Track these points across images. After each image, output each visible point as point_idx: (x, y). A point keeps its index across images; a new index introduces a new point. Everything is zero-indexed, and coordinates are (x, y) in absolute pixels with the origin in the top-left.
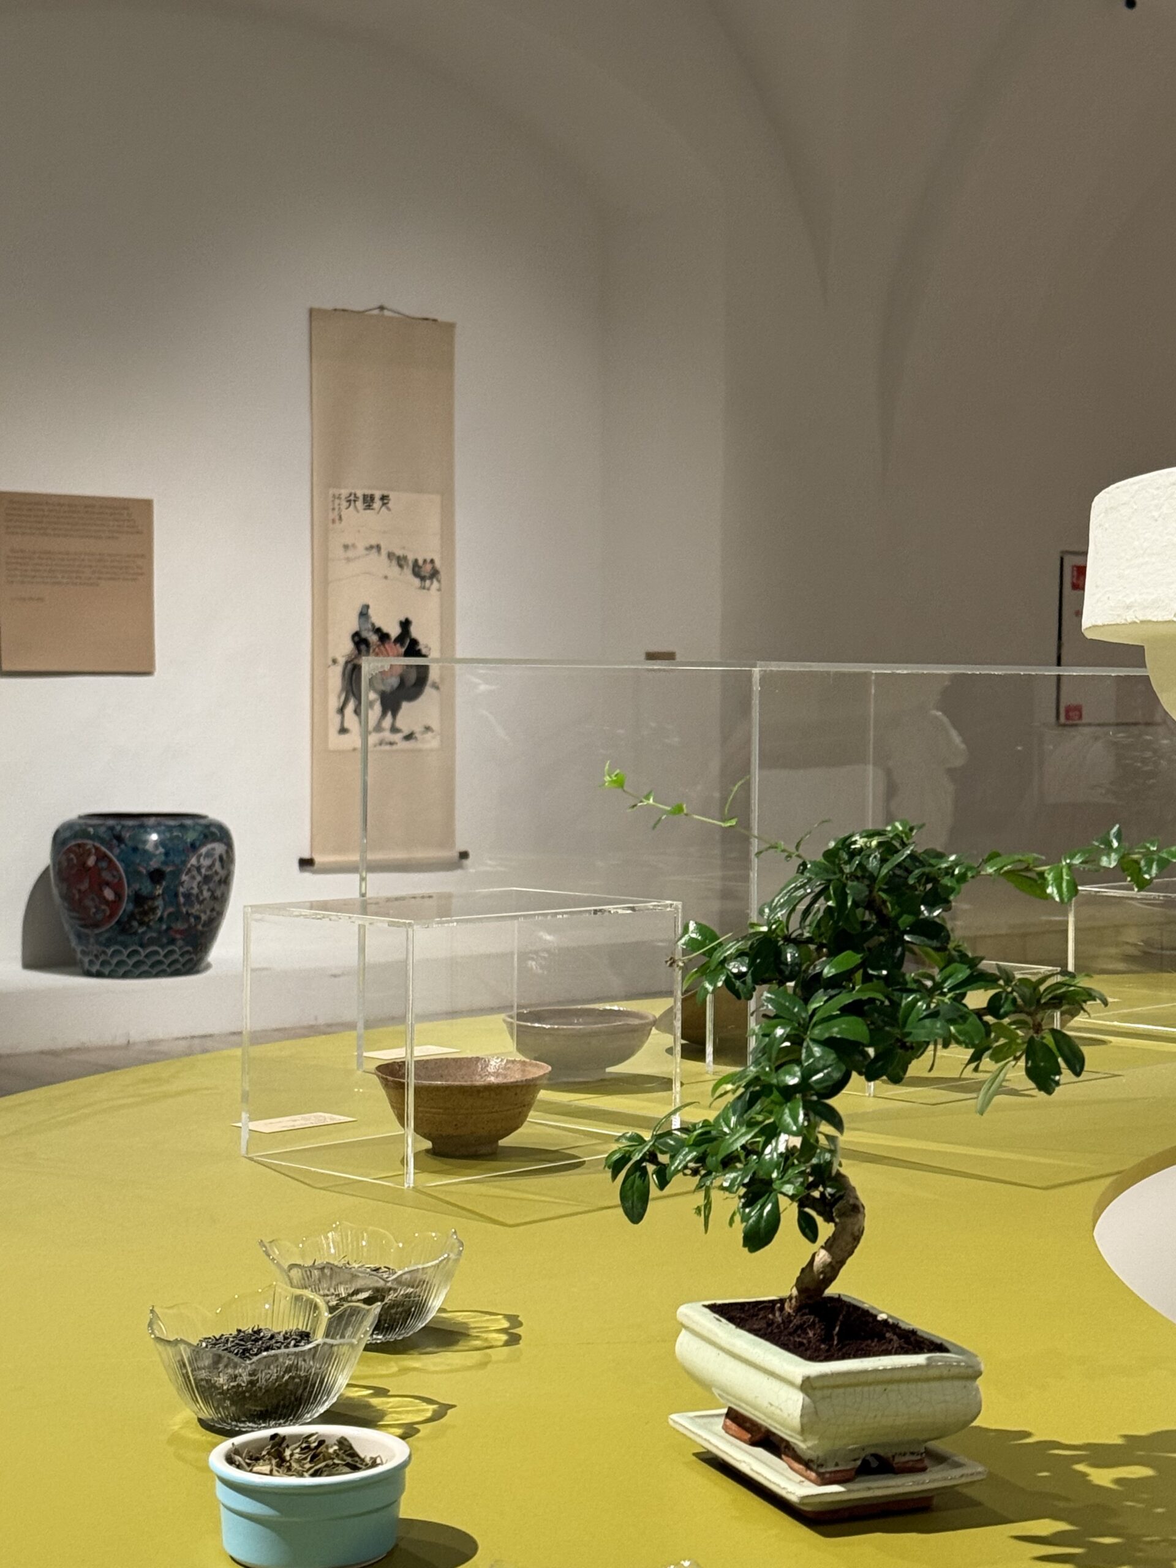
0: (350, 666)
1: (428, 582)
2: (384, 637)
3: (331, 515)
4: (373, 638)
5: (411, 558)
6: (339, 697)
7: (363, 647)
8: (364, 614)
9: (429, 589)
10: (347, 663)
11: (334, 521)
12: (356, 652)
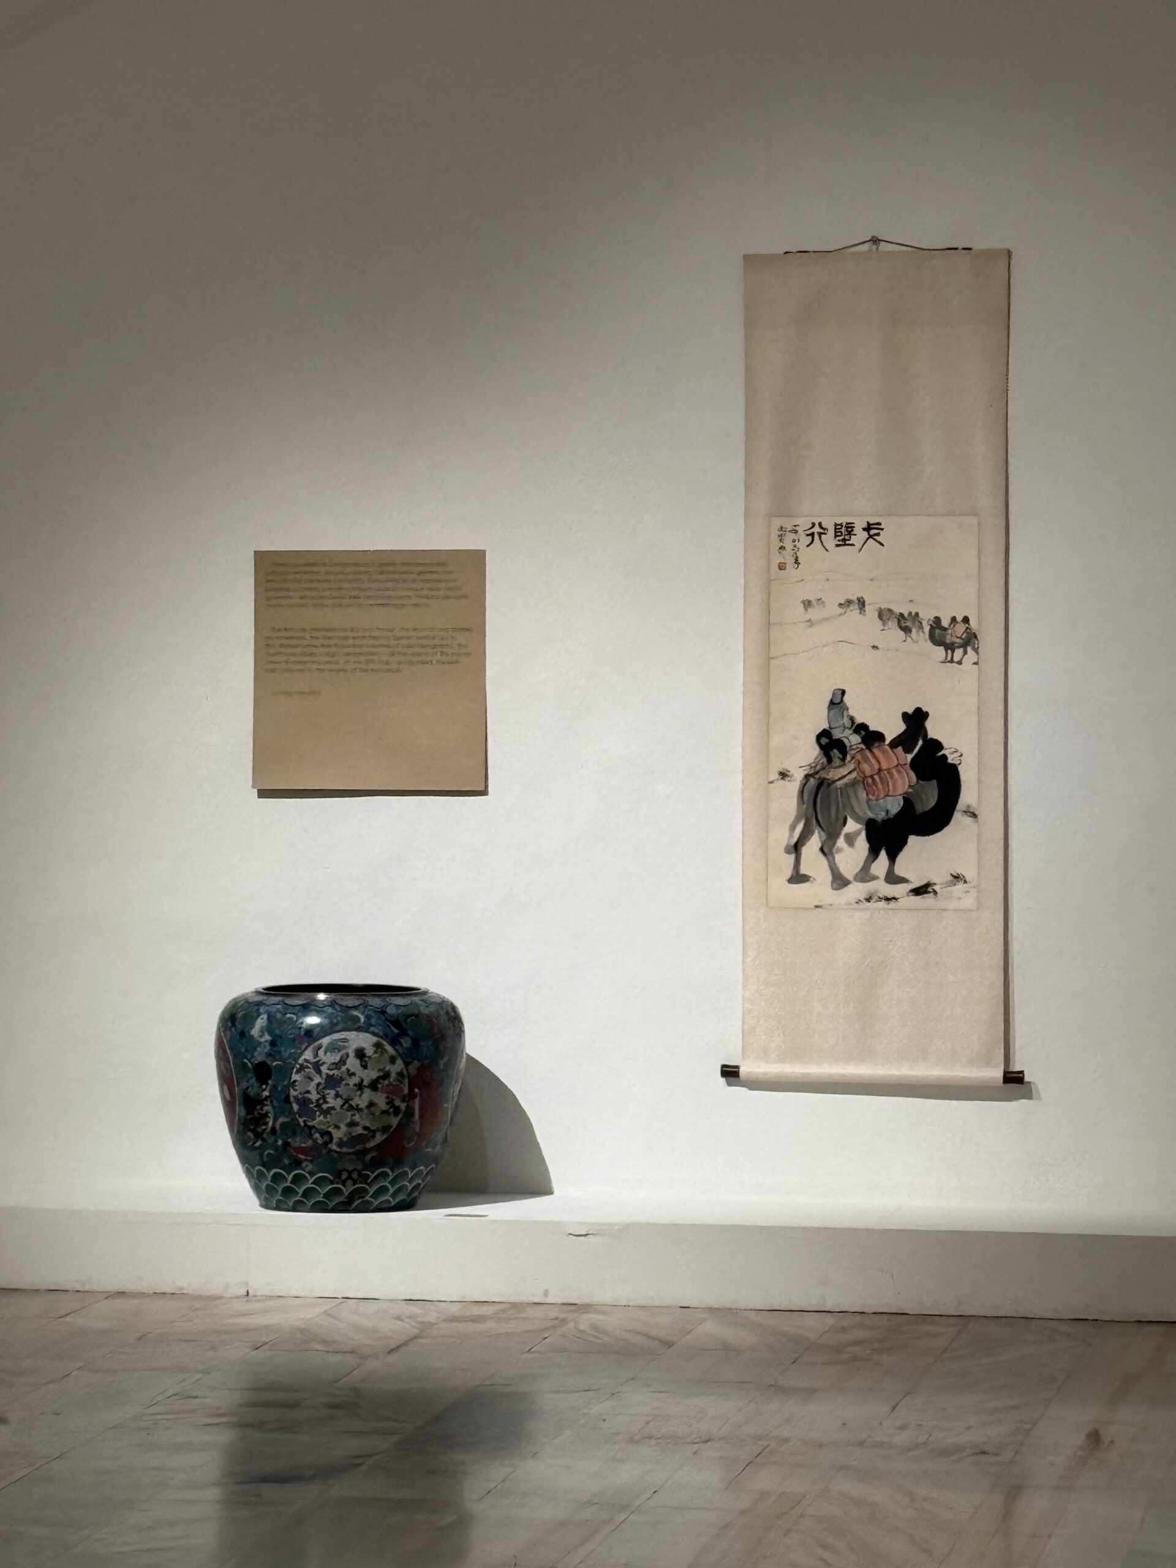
0: (812, 782)
1: (958, 653)
2: (871, 738)
3: (777, 559)
4: (854, 740)
5: (927, 616)
6: (793, 828)
7: (835, 753)
8: (837, 703)
9: (960, 663)
10: (807, 777)
11: (782, 567)
12: (825, 760)
